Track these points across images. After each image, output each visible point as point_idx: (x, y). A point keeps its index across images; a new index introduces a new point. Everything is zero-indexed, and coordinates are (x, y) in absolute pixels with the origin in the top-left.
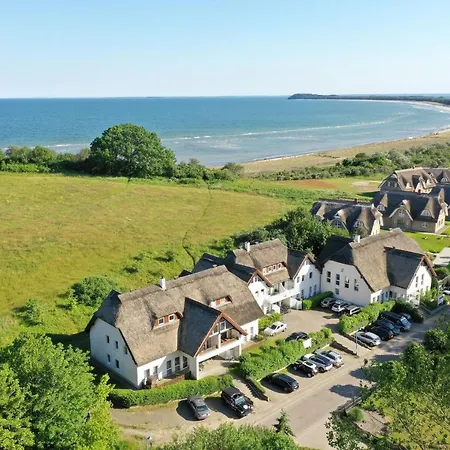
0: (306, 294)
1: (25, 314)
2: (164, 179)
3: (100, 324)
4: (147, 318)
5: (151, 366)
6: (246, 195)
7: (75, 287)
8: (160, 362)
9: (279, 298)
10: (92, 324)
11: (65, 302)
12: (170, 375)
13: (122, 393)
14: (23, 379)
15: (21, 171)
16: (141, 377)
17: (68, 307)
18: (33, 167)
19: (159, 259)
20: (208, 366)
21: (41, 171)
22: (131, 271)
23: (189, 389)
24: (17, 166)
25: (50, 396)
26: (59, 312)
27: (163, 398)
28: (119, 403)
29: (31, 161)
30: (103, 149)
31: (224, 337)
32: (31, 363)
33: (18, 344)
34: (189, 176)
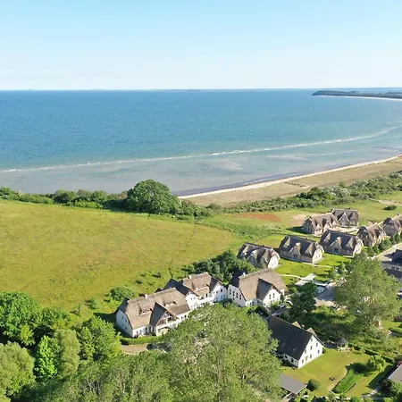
0: (219, 300)
1: (90, 303)
2: (170, 215)
3: (120, 312)
4: (138, 311)
5: (139, 330)
6: (216, 230)
7: (112, 291)
8: (142, 328)
9: (203, 301)
10: (117, 311)
11: (107, 299)
12: (146, 334)
13: (126, 339)
14: (92, 332)
15: (86, 207)
16: (134, 334)
17: (109, 301)
18: (94, 204)
19: (154, 276)
20: (160, 331)
21: (98, 208)
22: (139, 282)
23: (152, 340)
24: (84, 203)
25: (100, 338)
26: (105, 303)
27: (142, 342)
28: (124, 343)
29: (92, 200)
30: (134, 197)
31: (169, 320)
32: (94, 327)
33: (90, 320)
34: (185, 214)
